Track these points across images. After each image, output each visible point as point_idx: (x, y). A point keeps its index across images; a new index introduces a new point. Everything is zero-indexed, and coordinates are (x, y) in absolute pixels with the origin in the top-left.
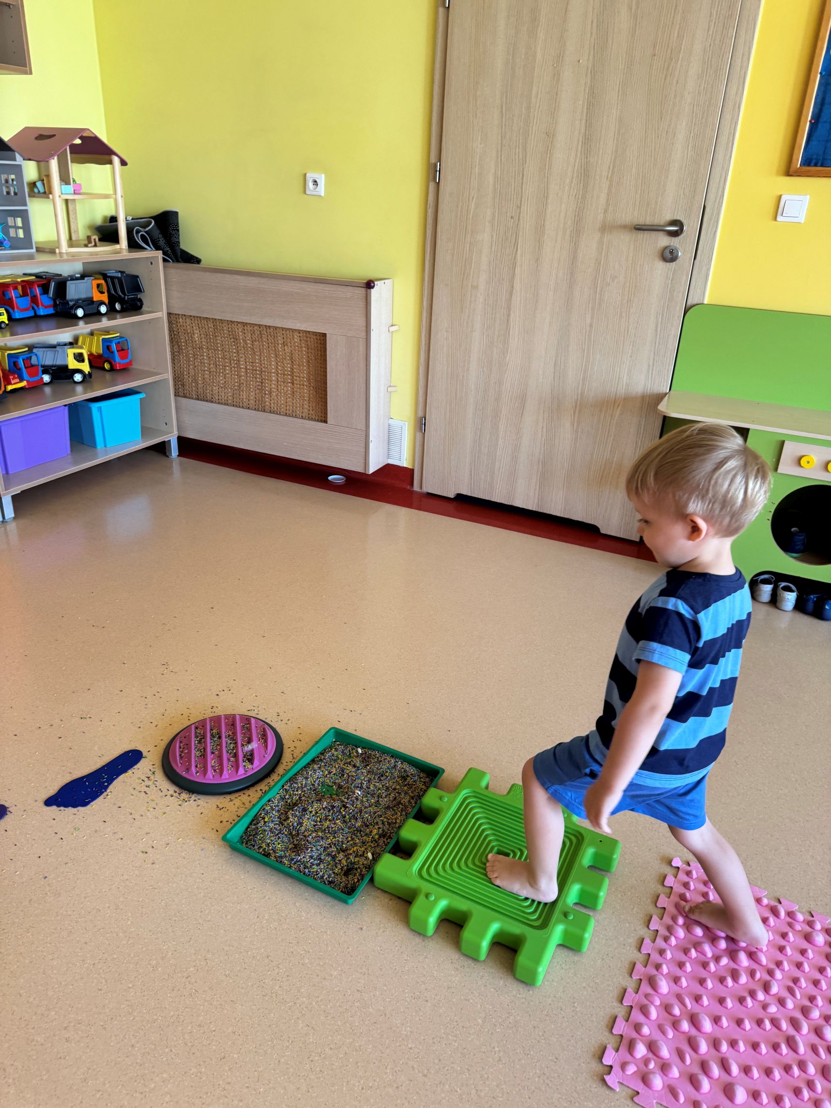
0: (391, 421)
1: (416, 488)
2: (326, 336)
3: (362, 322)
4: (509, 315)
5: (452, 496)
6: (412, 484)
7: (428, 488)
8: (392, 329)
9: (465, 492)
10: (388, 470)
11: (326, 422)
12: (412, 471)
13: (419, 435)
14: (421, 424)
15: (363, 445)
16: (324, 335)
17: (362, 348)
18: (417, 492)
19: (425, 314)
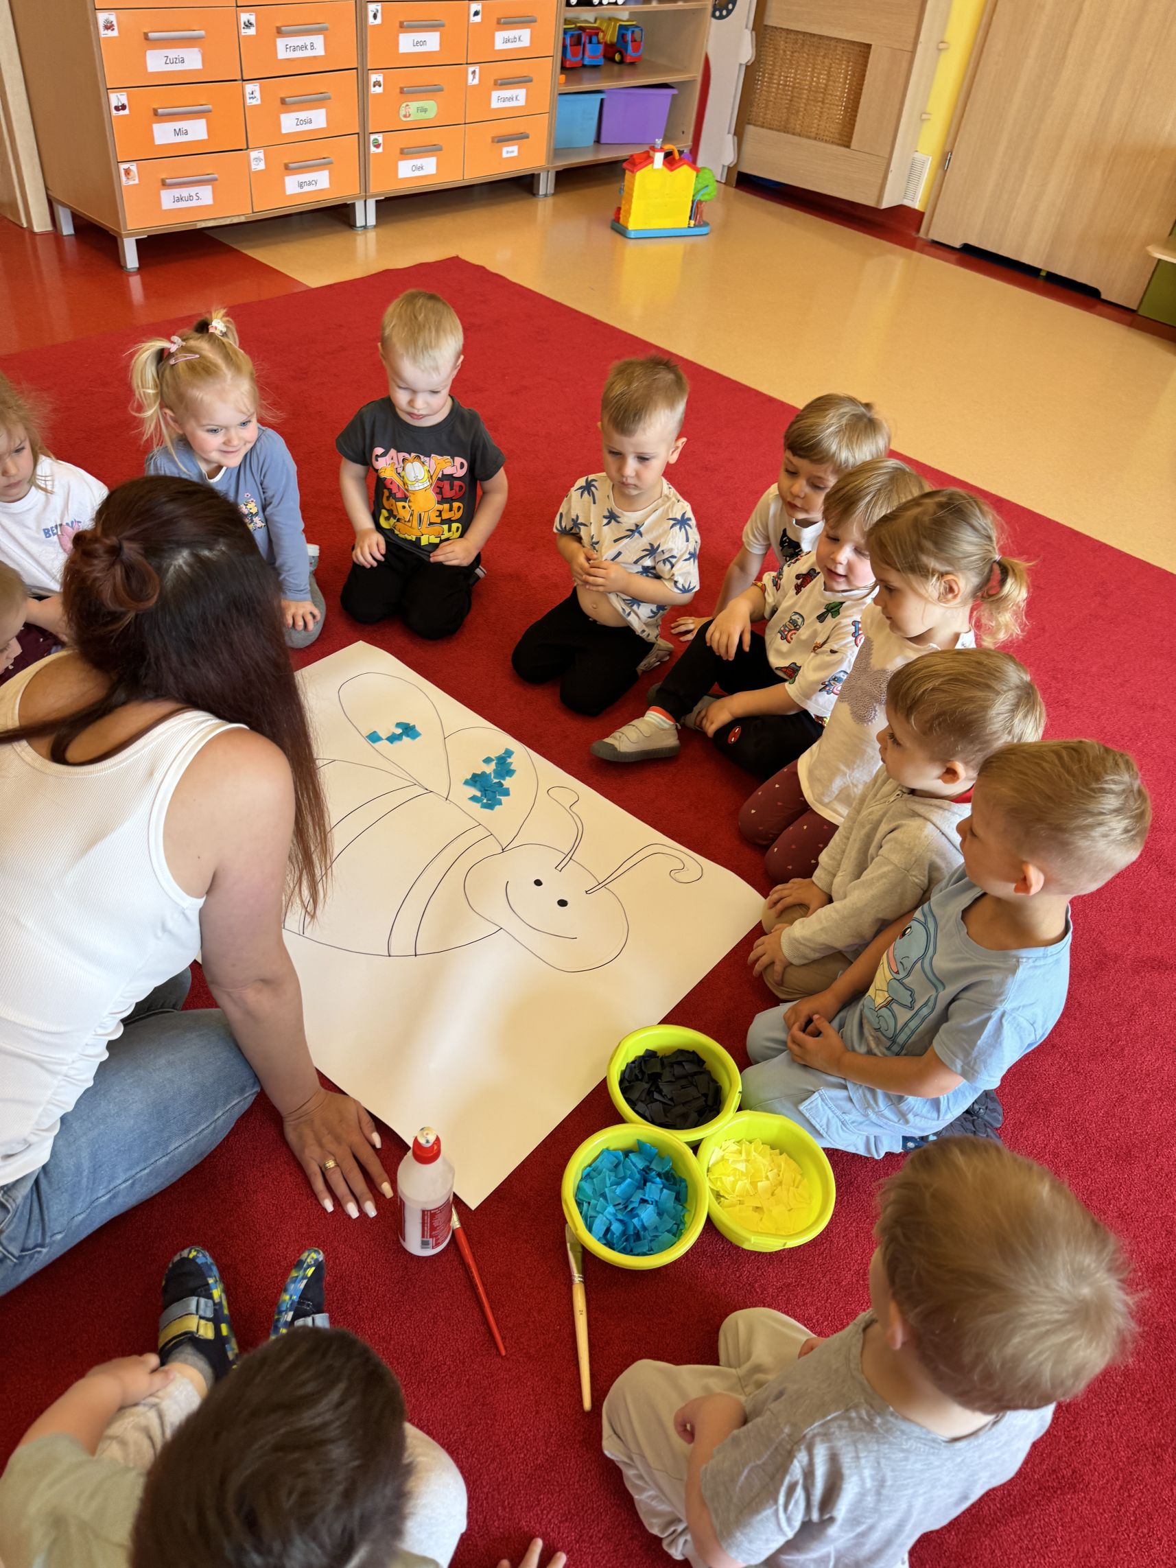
0: (917, 155)
1: (922, 234)
2: (870, 48)
3: (912, 32)
4: (1068, 43)
5: (957, 245)
6: (918, 230)
7: (935, 235)
8: (942, 46)
9: (974, 242)
10: (901, 212)
11: (848, 147)
12: (922, 214)
13: (941, 172)
14: (945, 160)
15: (881, 175)
16: (869, 46)
17: (905, 65)
18: (921, 239)
19: (981, 33)
